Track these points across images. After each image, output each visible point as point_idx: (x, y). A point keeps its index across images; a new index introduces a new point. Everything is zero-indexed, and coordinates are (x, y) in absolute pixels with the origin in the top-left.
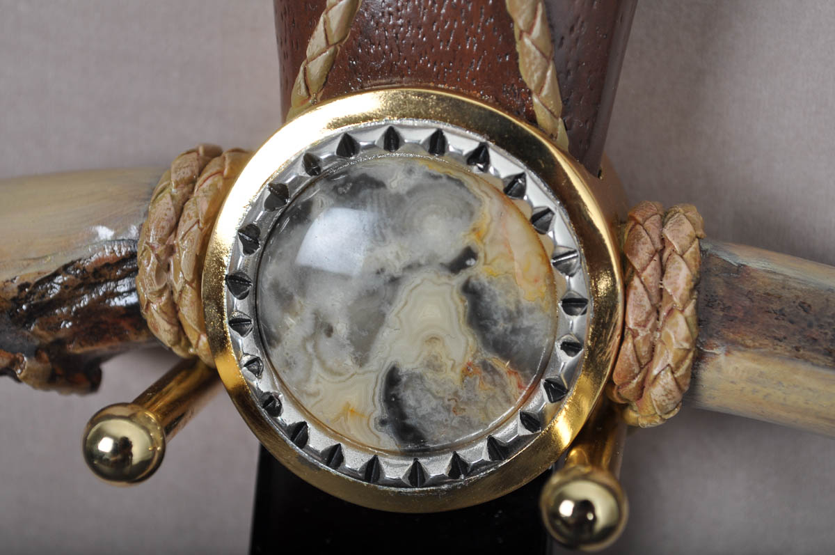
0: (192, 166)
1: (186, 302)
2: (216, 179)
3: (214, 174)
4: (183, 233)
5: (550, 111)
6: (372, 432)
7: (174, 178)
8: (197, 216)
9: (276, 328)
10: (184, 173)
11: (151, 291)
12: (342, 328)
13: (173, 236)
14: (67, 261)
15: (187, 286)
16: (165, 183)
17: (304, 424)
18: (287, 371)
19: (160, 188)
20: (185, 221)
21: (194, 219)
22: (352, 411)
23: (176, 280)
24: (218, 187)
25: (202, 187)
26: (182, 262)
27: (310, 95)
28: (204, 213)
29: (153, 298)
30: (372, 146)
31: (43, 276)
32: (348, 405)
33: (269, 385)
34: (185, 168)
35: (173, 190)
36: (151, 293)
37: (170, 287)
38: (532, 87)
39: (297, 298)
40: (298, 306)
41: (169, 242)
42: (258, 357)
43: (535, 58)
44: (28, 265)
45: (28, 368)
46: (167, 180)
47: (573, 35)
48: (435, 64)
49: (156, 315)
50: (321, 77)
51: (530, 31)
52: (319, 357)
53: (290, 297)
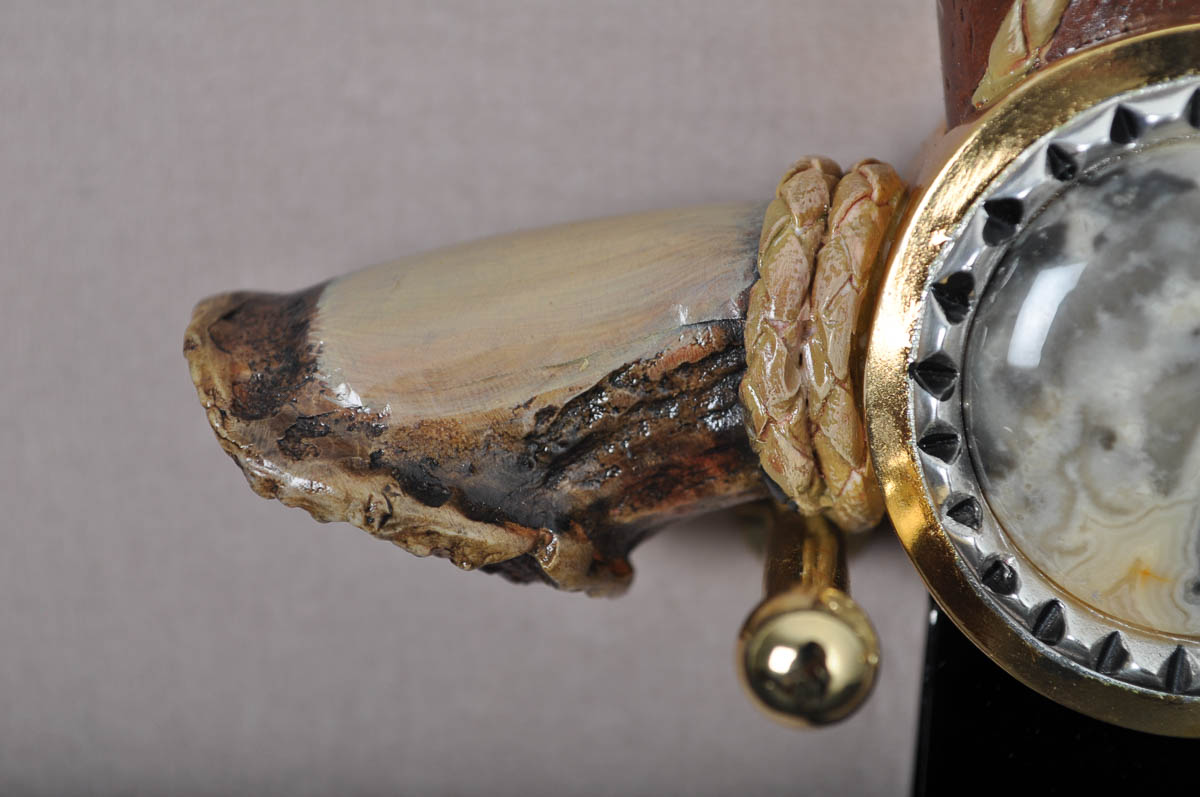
0: (820, 189)
1: (836, 416)
2: (866, 206)
3: (859, 200)
4: (827, 299)
6: (1177, 606)
7: (796, 209)
8: (848, 269)
9: (1007, 444)
10: (810, 201)
11: (777, 400)
12: (1132, 432)
13: (807, 305)
14: (618, 365)
15: (838, 388)
16: (783, 220)
17: (1053, 604)
18: (1026, 516)
19: (775, 228)
20: (828, 279)
21: (844, 276)
22: (1146, 573)
23: (820, 380)
24: (873, 219)
25: (845, 221)
26: (830, 347)
27: (1028, 52)
28: (860, 263)
29: (777, 414)
30: (1165, 123)
31: (578, 393)
32: (1138, 561)
33: (994, 542)
34: (809, 192)
35: (797, 230)
36: (776, 406)
37: (805, 393)
39: (1048, 390)
40: (1051, 403)
41: (802, 317)
42: (973, 497)
44: (552, 376)
45: (561, 552)
46: (785, 214)
49: (782, 443)
52: (1087, 487)
53: (1036, 389)
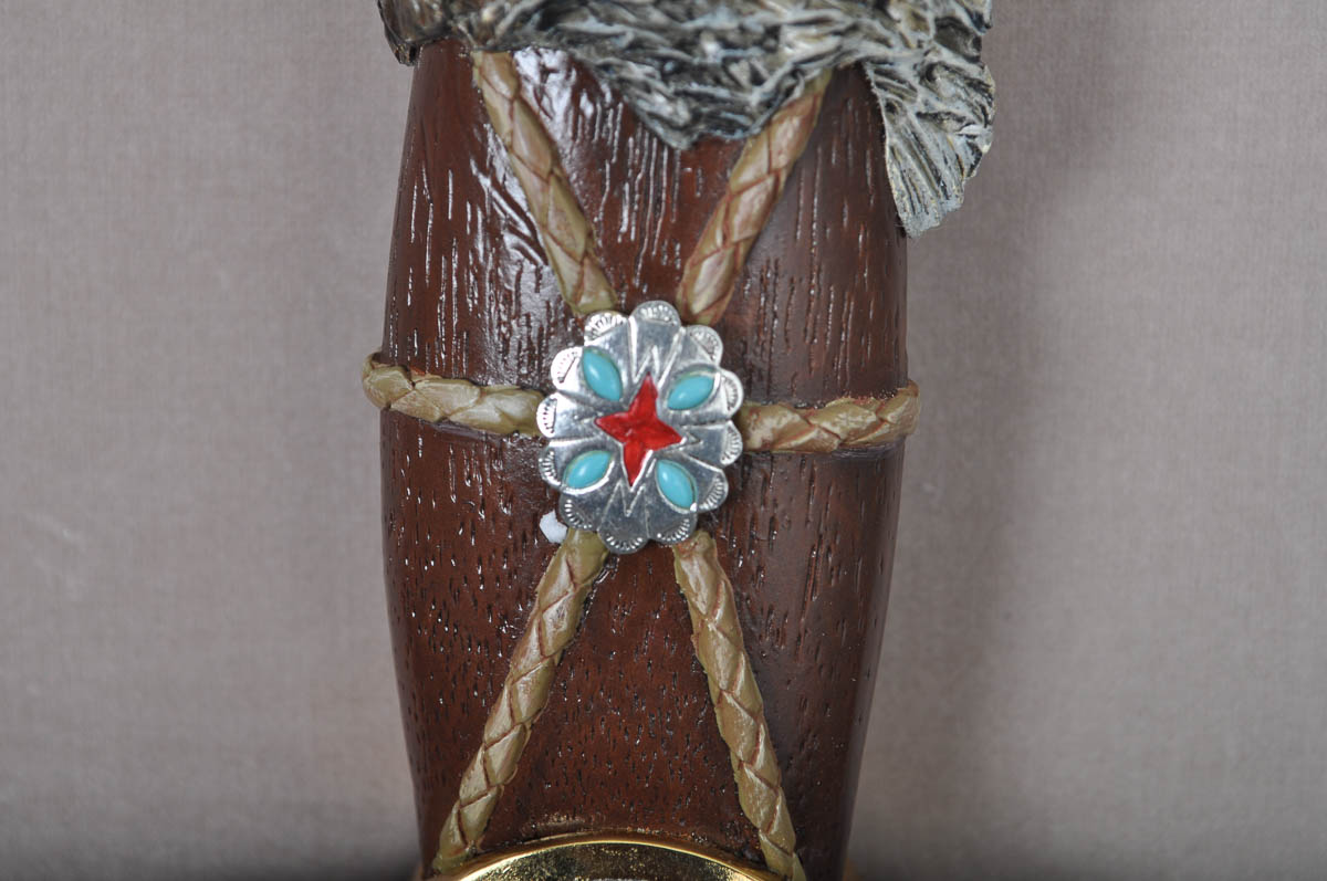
5: (781, 849)
27: (466, 843)
38: (758, 824)
43: (760, 792)
47: (803, 752)
48: (632, 804)
50: (481, 823)
51: (752, 759)
